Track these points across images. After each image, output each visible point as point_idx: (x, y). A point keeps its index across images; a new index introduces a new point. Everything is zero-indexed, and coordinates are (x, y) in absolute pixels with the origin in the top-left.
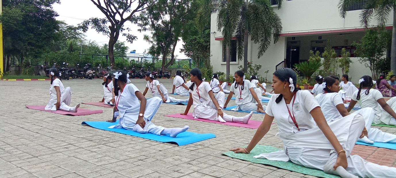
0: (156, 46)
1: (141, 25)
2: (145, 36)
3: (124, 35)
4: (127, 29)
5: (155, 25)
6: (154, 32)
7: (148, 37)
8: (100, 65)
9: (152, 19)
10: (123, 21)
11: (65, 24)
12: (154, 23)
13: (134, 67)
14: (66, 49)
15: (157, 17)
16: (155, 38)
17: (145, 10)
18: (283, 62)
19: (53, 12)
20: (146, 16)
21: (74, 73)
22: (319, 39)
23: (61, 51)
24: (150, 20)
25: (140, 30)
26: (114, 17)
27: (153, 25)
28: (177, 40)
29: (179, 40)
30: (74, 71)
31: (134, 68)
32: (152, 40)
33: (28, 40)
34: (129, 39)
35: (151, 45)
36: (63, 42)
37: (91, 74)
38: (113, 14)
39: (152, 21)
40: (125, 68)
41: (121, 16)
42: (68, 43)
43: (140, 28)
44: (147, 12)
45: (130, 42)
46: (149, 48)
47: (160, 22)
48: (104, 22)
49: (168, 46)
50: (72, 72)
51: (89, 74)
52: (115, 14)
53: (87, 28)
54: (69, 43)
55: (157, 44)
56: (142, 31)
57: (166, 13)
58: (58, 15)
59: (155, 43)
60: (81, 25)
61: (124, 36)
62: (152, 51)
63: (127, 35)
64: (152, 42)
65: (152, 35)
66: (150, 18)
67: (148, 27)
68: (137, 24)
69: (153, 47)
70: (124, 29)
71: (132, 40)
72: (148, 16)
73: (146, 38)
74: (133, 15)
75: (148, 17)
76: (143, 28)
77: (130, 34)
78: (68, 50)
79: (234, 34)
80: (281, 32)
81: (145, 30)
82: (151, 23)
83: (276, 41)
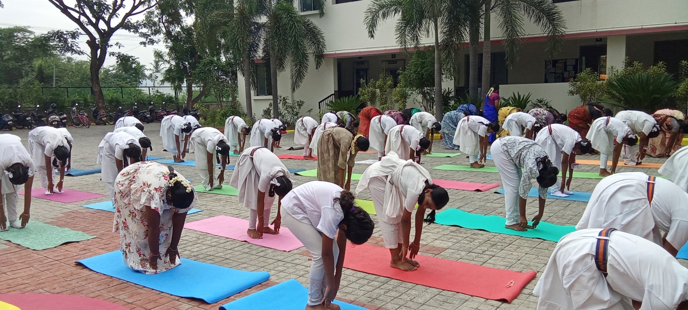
0: (176, 69)
1: (145, 35)
2: (156, 52)
3: (113, 54)
5: (173, 34)
6: (170, 45)
7: (162, 53)
8: (77, 104)
9: (166, 24)
10: (111, 31)
11: (31, 32)
12: (171, 29)
13: (136, 105)
14: (33, 75)
16: (173, 55)
17: (154, 8)
18: (332, 95)
20: (156, 19)
21: (30, 121)
22: (392, 58)
23: (23, 79)
24: (161, 25)
25: (144, 43)
26: (96, 26)
27: (168, 34)
30: (30, 118)
31: (136, 107)
32: (168, 58)
35: (167, 67)
36: (28, 64)
37: (56, 121)
39: (165, 27)
40: (121, 108)
41: (108, 23)
42: (35, 65)
43: (144, 40)
44: (156, 12)
46: (164, 72)
48: (74, 35)
50: (27, 119)
51: (53, 121)
54: (37, 66)
55: (178, 65)
56: (147, 45)
59: (174, 63)
61: (112, 56)
62: (170, 76)
64: (169, 62)
65: (167, 51)
66: (163, 22)
67: (161, 36)
68: (138, 34)
69: (170, 70)
72: (159, 19)
73: (158, 55)
74: (127, 20)
75: (160, 22)
76: (148, 40)
77: (122, 53)
78: (36, 78)
80: (326, 52)
81: (152, 42)
82: (164, 29)
83: (318, 64)
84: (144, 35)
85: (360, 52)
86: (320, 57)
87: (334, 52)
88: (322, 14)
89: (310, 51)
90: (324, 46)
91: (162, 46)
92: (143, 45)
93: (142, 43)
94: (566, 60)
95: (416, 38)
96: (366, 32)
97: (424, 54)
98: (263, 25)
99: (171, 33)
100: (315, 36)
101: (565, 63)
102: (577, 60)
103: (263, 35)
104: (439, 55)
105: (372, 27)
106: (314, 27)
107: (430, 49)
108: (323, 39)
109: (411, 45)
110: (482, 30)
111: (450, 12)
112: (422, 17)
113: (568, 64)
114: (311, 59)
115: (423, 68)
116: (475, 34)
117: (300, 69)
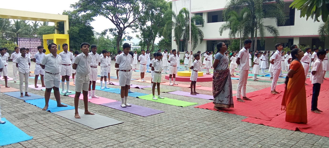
0: (143, 41)
4: (127, 33)
6: (142, 33)
9: (141, 25)
10: (125, 28)
12: (142, 27)
15: (144, 24)
16: (142, 36)
19: (91, 27)
20: (137, 23)
22: (225, 40)
24: (139, 25)
26: (119, 26)
27: (141, 29)
28: (155, 36)
29: (157, 36)
32: (140, 37)
33: (80, 42)
34: (128, 39)
35: (140, 40)
38: (119, 24)
39: (140, 26)
41: (124, 25)
43: (133, 31)
45: (129, 40)
46: (139, 42)
47: (145, 27)
48: (115, 30)
49: (150, 41)
52: (120, 23)
53: (106, 33)
55: (144, 40)
56: (134, 33)
57: (149, 21)
58: (94, 29)
59: (143, 39)
60: (103, 32)
62: (141, 44)
63: (127, 36)
64: (140, 39)
65: (140, 35)
67: (138, 30)
68: (131, 29)
69: (141, 42)
70: (126, 33)
71: (130, 39)
73: (137, 36)
74: (130, 24)
75: (138, 24)
77: (129, 36)
79: (182, 38)
80: (204, 38)
81: (136, 32)
82: (140, 27)
83: (201, 42)
84: (134, 29)
85: (215, 39)
86: (202, 40)
87: (206, 39)
88: (203, 26)
89: (199, 38)
90: (203, 37)
91: (139, 33)
92: (132, 33)
93: (132, 32)
94: (284, 43)
95: (234, 35)
96: (219, 34)
97: (237, 40)
98: (184, 30)
99: (142, 28)
100: (200, 33)
101: (284, 44)
102: (287, 43)
103: (184, 32)
104: (241, 41)
105: (221, 32)
106: (200, 30)
107: (239, 39)
108: (203, 34)
109: (233, 37)
110: (255, 34)
111: (245, 30)
112: (236, 30)
113: (284, 45)
114: (199, 40)
115: (236, 45)
116: (252, 35)
117: (195, 44)
